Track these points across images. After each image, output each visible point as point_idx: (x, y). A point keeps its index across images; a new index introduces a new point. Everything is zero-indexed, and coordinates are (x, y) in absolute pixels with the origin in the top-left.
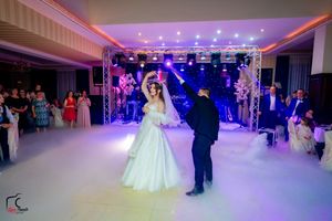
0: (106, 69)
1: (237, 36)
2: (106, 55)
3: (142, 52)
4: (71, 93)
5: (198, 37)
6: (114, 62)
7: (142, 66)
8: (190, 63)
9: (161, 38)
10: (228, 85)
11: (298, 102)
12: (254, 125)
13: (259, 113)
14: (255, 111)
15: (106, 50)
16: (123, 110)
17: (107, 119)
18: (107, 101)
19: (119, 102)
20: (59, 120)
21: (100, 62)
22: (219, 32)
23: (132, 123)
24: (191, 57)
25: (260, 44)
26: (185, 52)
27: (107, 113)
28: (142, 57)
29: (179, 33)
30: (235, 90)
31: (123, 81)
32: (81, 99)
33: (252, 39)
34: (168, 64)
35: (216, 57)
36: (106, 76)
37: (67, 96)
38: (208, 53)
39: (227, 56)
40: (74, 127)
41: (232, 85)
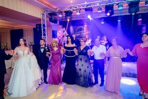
8: (108, 14)
24: (109, 8)
36: (44, 30)
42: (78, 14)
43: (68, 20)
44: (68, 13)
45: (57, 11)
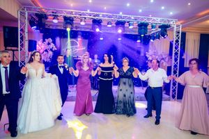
0: (22, 30)
33: (171, 13)
42: (83, 23)
43: (68, 30)
44: (68, 20)
45: (48, 13)
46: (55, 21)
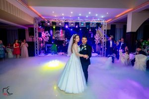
0: (36, 29)
1: (97, 15)
2: (36, 22)
3: (54, 21)
4: (17, 41)
5: (80, 15)
6: (39, 26)
7: (54, 27)
9: (63, 14)
10: (92, 37)
11: (122, 44)
12: (104, 53)
13: (106, 48)
14: (104, 48)
15: (35, 19)
16: (44, 49)
17: (37, 53)
18: (36, 44)
19: (42, 45)
20: (11, 55)
21: (33, 25)
22: (90, 13)
23: (49, 55)
25: (106, 19)
26: (74, 22)
27: (37, 50)
28: (54, 23)
29: (72, 13)
30: (95, 39)
31: (43, 35)
32: (23, 43)
33: (102, 17)
34: (67, 27)
35: (88, 24)
37: (15, 42)
38: (84, 22)
39: (93, 24)
40: (20, 58)
41: (93, 36)
46: (49, 24)
